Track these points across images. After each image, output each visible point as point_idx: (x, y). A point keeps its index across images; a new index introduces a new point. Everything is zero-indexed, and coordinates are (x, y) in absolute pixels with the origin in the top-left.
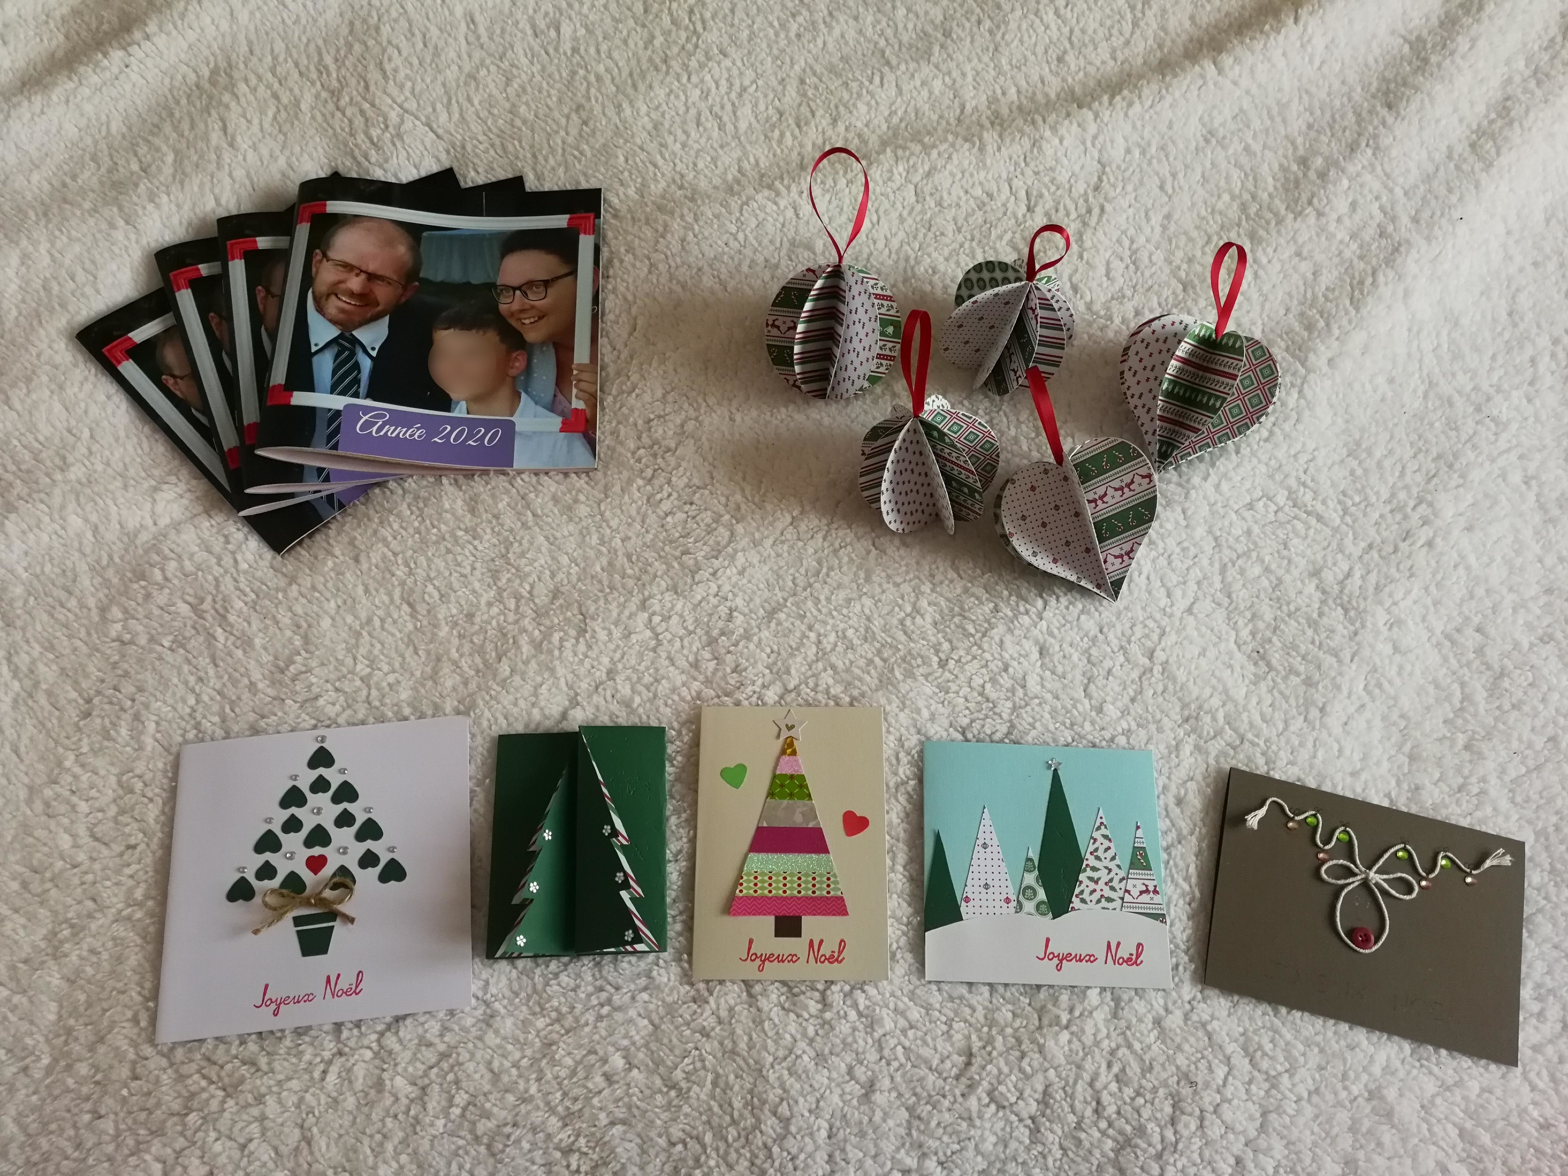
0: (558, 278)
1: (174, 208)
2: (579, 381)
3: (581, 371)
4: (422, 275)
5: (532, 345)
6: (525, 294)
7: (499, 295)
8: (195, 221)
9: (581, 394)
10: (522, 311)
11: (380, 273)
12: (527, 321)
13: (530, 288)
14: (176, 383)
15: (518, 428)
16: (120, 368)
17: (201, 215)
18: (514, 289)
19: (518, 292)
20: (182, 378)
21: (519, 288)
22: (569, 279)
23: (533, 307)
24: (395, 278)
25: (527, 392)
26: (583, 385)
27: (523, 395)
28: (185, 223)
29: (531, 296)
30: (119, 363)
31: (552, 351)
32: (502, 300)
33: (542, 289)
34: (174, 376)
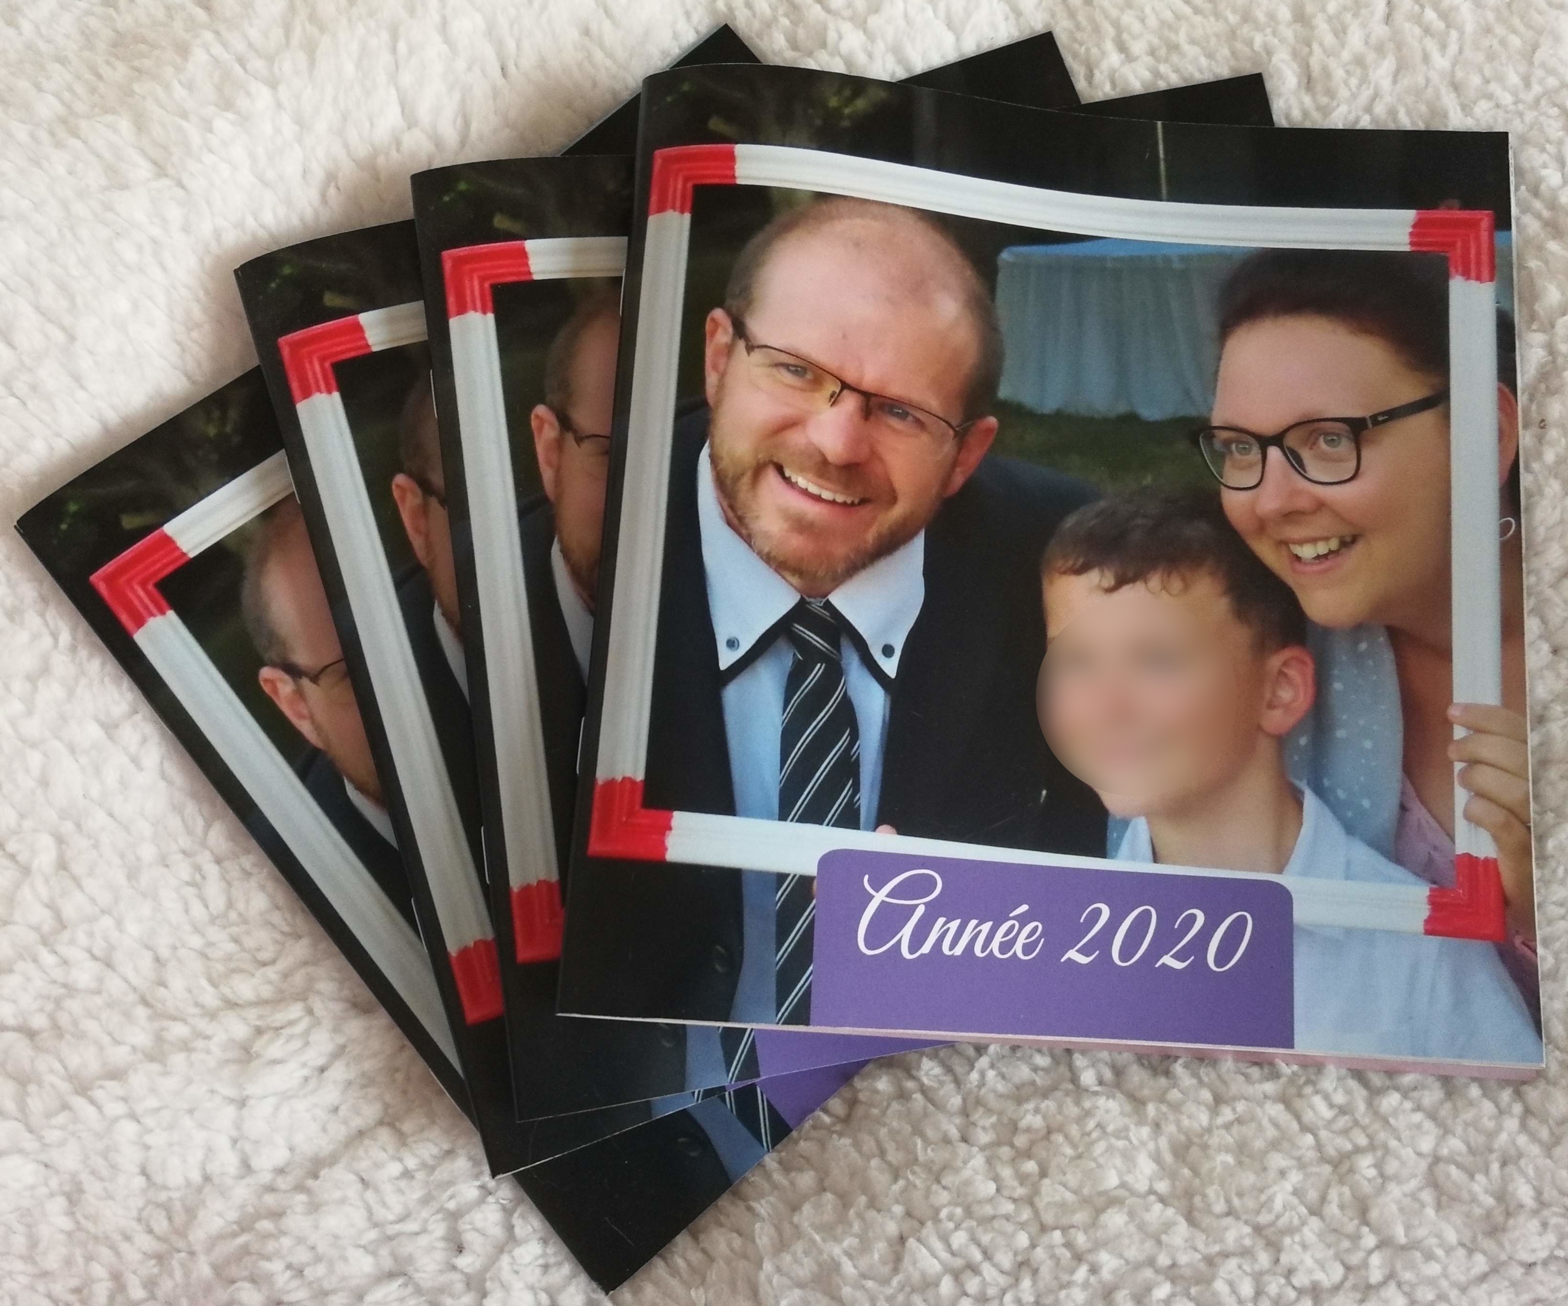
0: (1393, 415)
1: (289, 129)
2: (1474, 762)
3: (1477, 730)
4: (1004, 392)
5: (1326, 632)
6: (1296, 461)
7: (1220, 458)
8: (347, 170)
9: (1480, 807)
10: (1290, 516)
11: (895, 390)
12: (1307, 552)
13: (1311, 441)
14: (299, 693)
15: (1301, 914)
16: (140, 638)
17: (362, 151)
18: (1265, 442)
19: (1274, 453)
20: (315, 679)
21: (1278, 440)
22: (1426, 419)
23: (1321, 506)
24: (933, 403)
25: (1320, 791)
26: (1486, 778)
27: (1310, 800)
28: (318, 174)
29: (1314, 472)
30: (140, 622)
31: (1388, 657)
32: (1233, 476)
33: (1345, 447)
34: (293, 671)
